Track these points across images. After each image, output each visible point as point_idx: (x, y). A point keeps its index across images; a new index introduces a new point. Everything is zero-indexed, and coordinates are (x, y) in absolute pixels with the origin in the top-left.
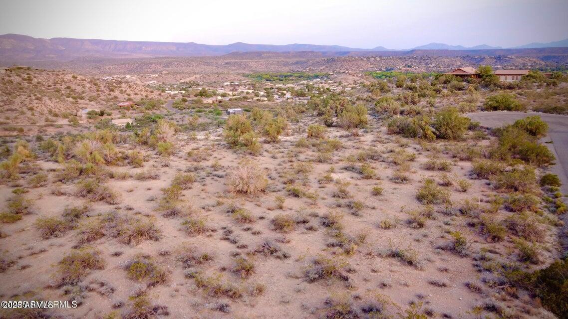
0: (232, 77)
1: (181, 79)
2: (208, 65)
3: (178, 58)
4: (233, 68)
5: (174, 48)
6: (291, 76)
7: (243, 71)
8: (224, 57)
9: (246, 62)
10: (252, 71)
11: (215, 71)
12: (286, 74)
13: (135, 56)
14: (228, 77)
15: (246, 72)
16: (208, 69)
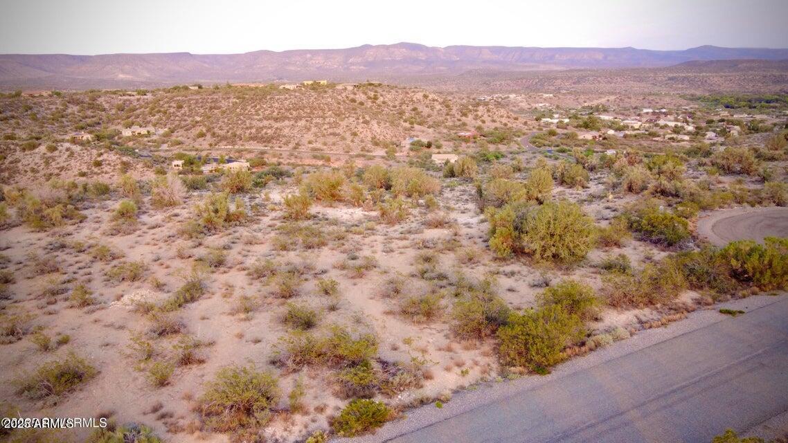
0: (667, 99)
1: (585, 102)
2: (641, 80)
3: (597, 71)
4: (680, 86)
5: (600, 57)
6: (777, 100)
7: (693, 91)
8: (670, 69)
9: (703, 77)
10: (709, 91)
11: (646, 90)
12: (768, 96)
13: (542, 68)
14: (660, 99)
15: (698, 93)
16: (637, 87)
